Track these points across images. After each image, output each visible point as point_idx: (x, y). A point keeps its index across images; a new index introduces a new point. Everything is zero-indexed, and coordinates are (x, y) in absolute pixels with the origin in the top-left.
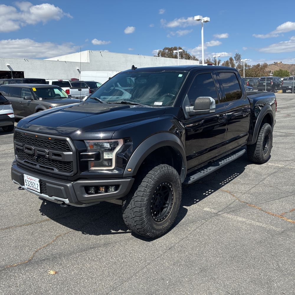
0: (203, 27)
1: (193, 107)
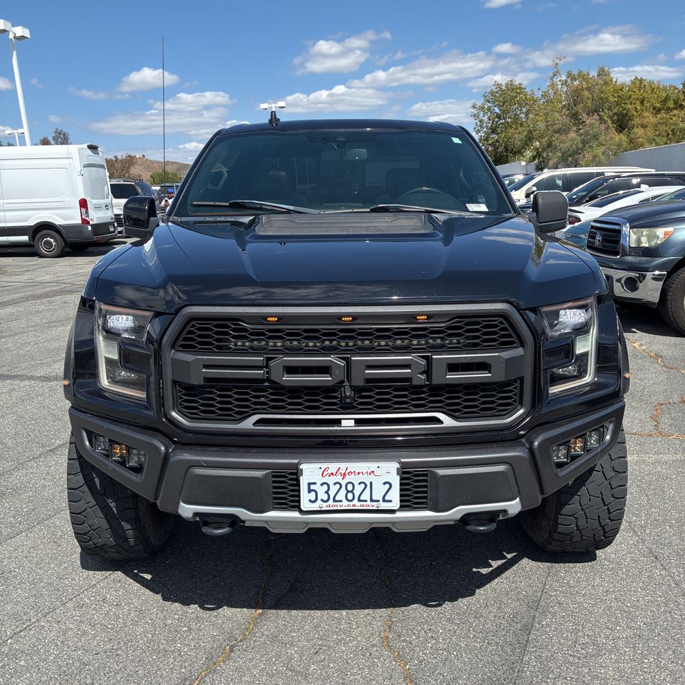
0: (15, 52)
1: (535, 214)
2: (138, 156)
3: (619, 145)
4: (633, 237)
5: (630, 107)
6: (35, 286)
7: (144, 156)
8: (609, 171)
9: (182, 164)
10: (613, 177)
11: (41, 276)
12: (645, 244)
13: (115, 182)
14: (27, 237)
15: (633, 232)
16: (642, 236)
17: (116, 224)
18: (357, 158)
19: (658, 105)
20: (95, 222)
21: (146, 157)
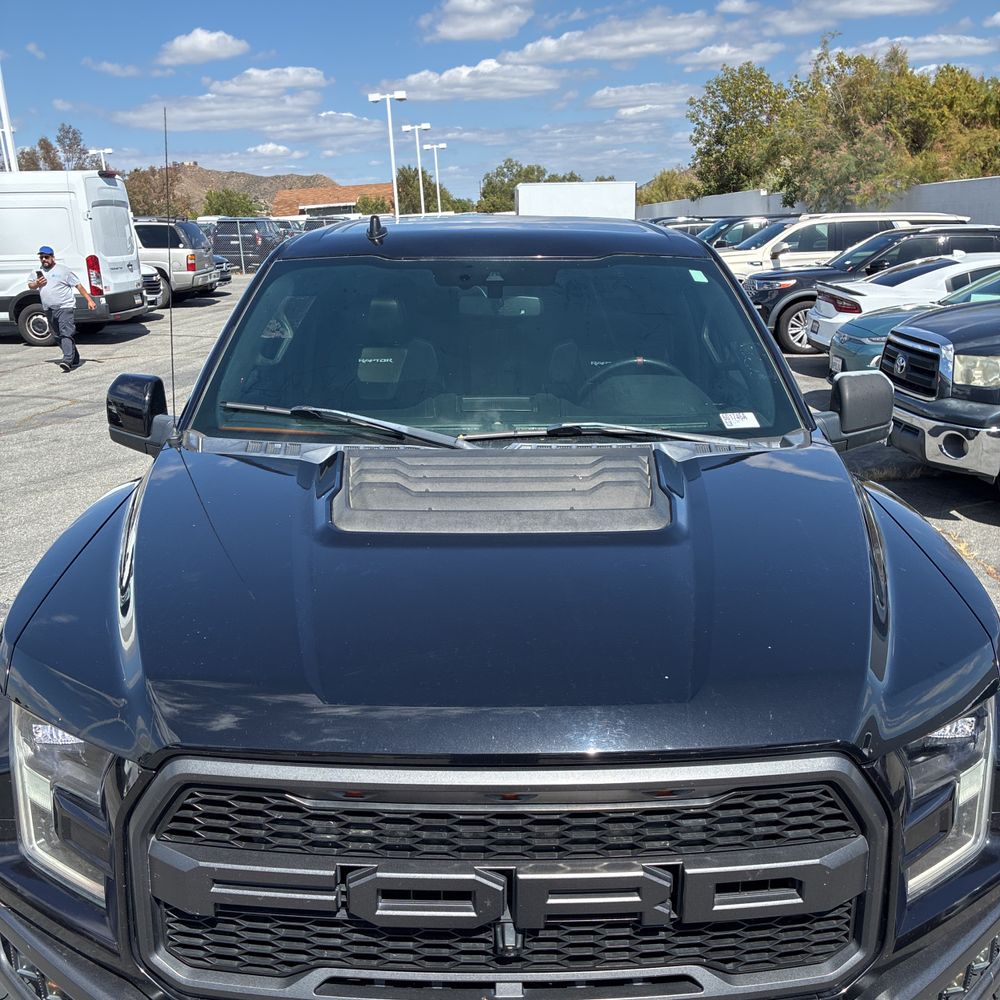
1: (837, 417)
2: (187, 164)
3: (913, 173)
4: (960, 368)
5: (931, 111)
6: (14, 403)
7: (195, 163)
8: (902, 221)
9: (253, 176)
10: (908, 233)
11: (27, 384)
12: (978, 382)
13: (144, 222)
14: (7, 314)
15: (959, 359)
16: (974, 367)
17: (144, 293)
18: (523, 312)
19: (972, 111)
20: (112, 291)
21: (199, 165)
